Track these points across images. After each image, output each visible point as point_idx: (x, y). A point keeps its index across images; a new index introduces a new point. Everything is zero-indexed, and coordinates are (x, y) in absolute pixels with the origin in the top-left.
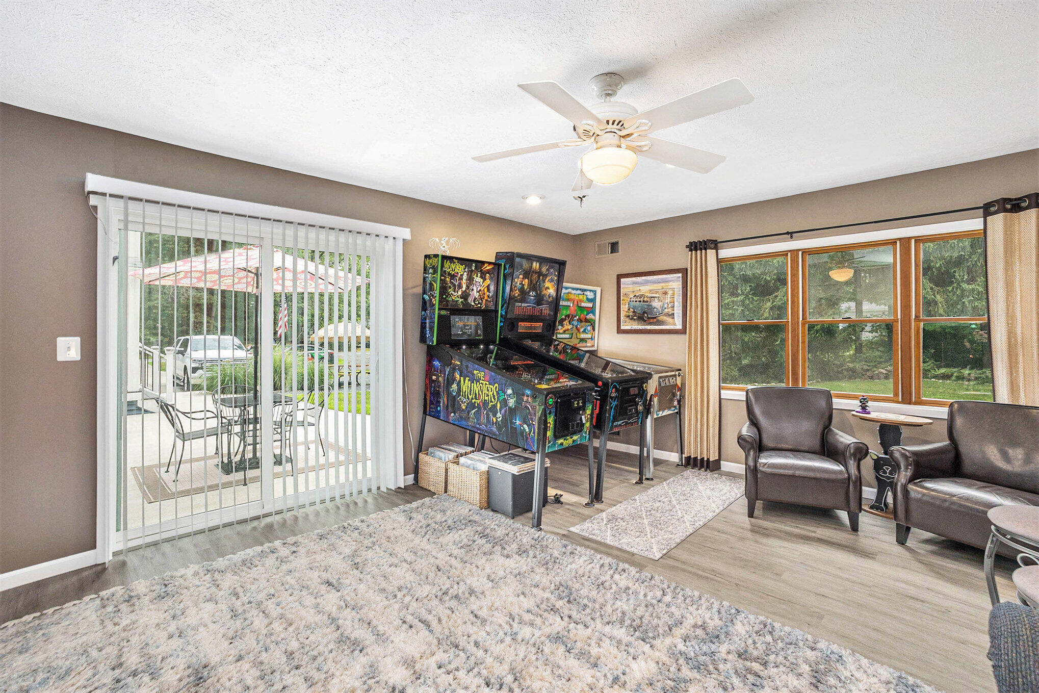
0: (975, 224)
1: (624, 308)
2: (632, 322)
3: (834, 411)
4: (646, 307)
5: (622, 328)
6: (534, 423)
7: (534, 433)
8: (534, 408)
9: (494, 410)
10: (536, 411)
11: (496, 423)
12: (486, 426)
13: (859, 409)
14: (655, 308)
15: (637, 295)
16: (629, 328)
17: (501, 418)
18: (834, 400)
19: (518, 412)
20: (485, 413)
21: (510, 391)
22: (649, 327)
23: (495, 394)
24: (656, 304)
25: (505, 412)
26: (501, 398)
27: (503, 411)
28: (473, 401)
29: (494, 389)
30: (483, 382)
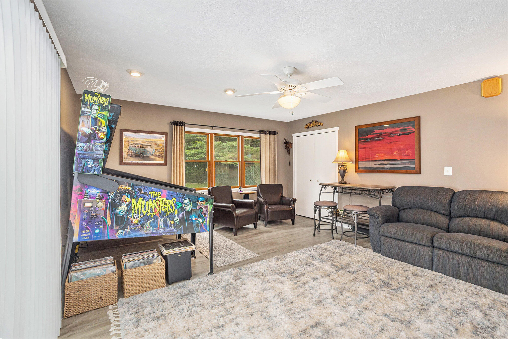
0: (257, 135)
1: (125, 150)
2: (132, 158)
3: (233, 193)
4: (142, 150)
5: (124, 161)
6: (206, 216)
7: (206, 221)
8: (206, 208)
9: (172, 216)
10: (207, 209)
11: (174, 225)
12: (164, 229)
13: (239, 191)
14: (148, 151)
15: (136, 143)
16: (129, 162)
17: (178, 220)
18: (232, 189)
19: (194, 213)
20: (162, 220)
21: (186, 201)
22: (144, 162)
23: (173, 205)
24: (149, 149)
25: (183, 215)
26: (178, 207)
27: (180, 215)
28: (148, 215)
29: (171, 202)
30: (159, 199)
